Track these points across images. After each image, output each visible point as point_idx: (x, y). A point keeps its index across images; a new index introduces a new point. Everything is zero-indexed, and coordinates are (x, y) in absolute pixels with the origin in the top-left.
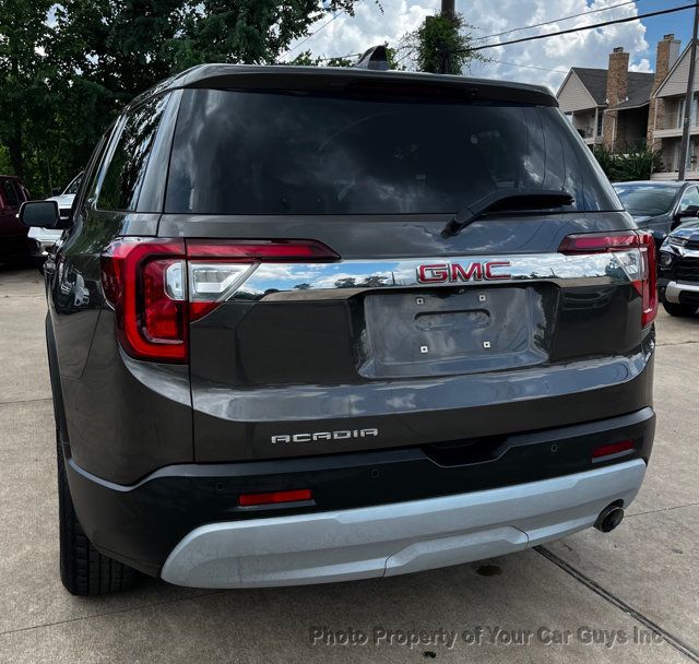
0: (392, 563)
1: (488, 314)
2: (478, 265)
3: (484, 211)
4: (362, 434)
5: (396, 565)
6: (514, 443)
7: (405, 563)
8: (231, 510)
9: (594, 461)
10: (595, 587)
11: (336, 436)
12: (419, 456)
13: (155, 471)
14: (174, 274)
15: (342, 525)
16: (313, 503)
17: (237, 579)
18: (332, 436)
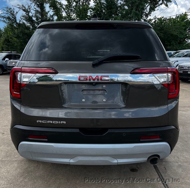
0: (72, 161)
1: (106, 91)
2: (98, 76)
4: (61, 123)
5: (73, 162)
7: (75, 162)
9: (141, 140)
11: (54, 122)
15: (55, 148)
16: (47, 140)
18: (53, 122)
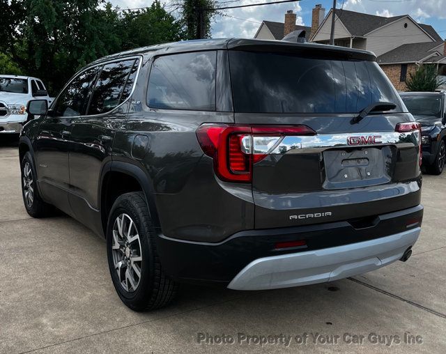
0: (332, 275)
1: (368, 160)
2: (371, 137)
3: (371, 111)
4: (326, 215)
5: (334, 275)
6: (382, 218)
7: (337, 274)
8: (273, 250)
9: (407, 227)
10: (385, 292)
11: (315, 216)
12: (346, 224)
13: (232, 235)
14: (245, 141)
16: (306, 246)
17: (268, 285)
